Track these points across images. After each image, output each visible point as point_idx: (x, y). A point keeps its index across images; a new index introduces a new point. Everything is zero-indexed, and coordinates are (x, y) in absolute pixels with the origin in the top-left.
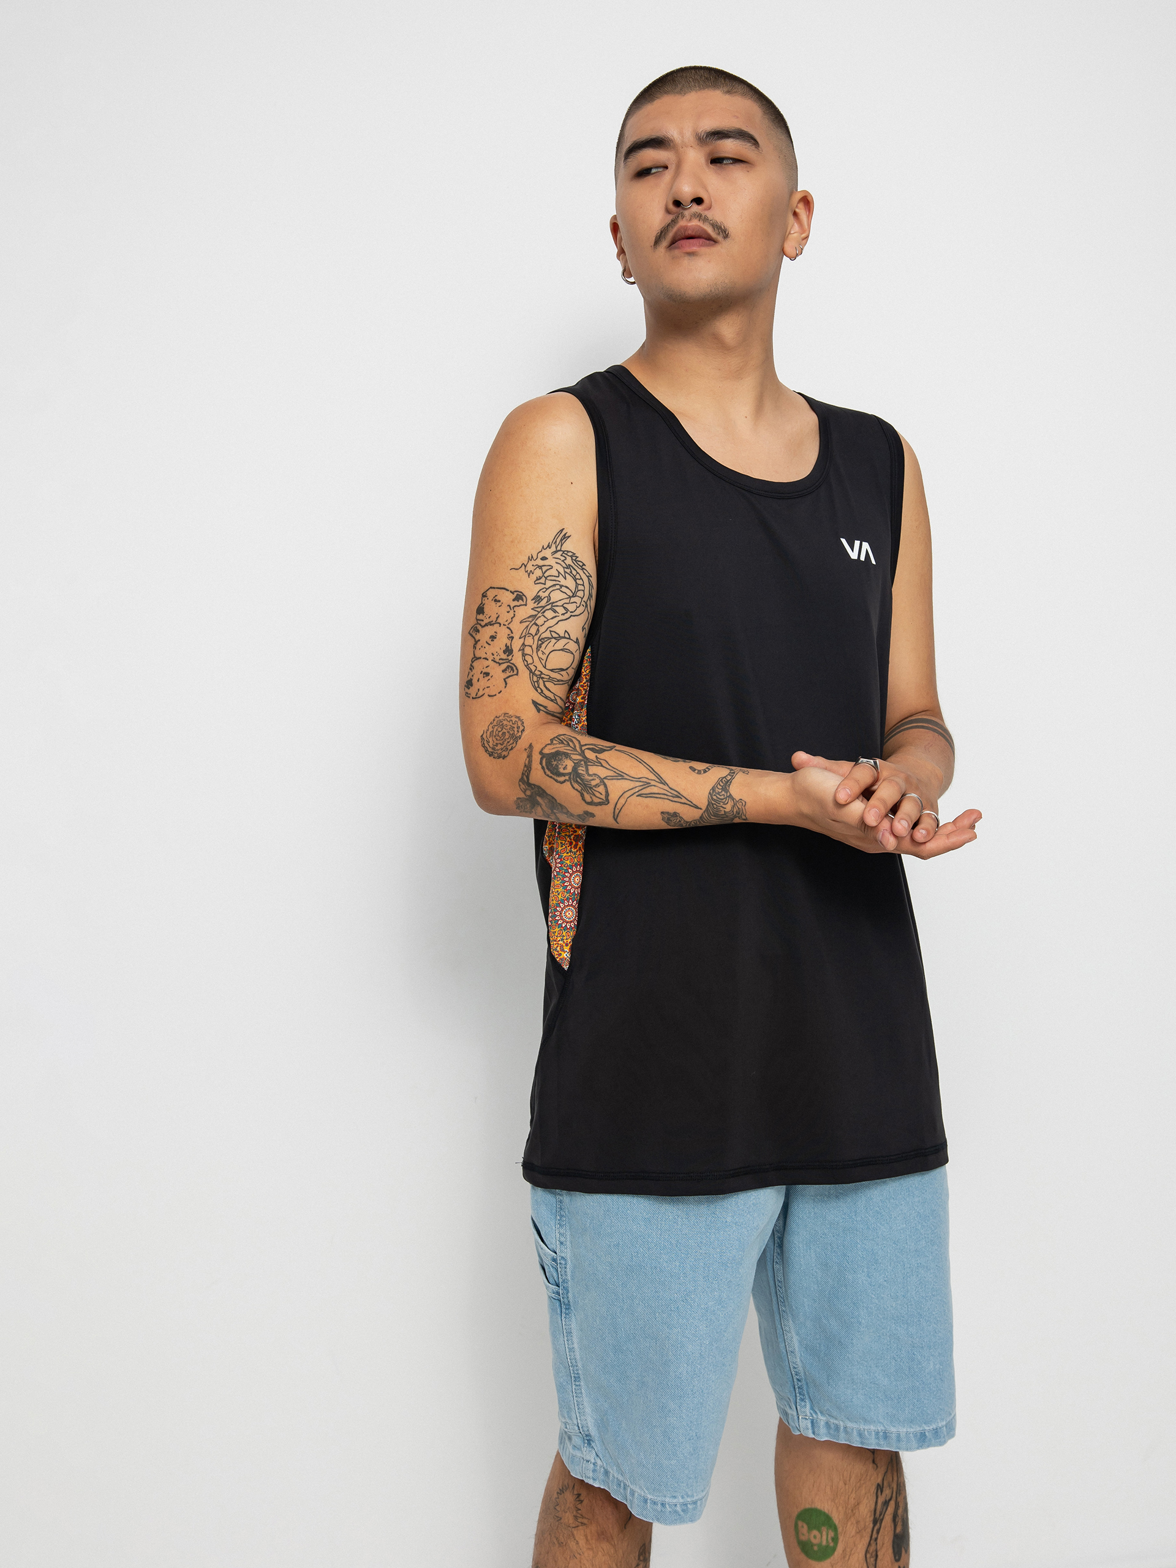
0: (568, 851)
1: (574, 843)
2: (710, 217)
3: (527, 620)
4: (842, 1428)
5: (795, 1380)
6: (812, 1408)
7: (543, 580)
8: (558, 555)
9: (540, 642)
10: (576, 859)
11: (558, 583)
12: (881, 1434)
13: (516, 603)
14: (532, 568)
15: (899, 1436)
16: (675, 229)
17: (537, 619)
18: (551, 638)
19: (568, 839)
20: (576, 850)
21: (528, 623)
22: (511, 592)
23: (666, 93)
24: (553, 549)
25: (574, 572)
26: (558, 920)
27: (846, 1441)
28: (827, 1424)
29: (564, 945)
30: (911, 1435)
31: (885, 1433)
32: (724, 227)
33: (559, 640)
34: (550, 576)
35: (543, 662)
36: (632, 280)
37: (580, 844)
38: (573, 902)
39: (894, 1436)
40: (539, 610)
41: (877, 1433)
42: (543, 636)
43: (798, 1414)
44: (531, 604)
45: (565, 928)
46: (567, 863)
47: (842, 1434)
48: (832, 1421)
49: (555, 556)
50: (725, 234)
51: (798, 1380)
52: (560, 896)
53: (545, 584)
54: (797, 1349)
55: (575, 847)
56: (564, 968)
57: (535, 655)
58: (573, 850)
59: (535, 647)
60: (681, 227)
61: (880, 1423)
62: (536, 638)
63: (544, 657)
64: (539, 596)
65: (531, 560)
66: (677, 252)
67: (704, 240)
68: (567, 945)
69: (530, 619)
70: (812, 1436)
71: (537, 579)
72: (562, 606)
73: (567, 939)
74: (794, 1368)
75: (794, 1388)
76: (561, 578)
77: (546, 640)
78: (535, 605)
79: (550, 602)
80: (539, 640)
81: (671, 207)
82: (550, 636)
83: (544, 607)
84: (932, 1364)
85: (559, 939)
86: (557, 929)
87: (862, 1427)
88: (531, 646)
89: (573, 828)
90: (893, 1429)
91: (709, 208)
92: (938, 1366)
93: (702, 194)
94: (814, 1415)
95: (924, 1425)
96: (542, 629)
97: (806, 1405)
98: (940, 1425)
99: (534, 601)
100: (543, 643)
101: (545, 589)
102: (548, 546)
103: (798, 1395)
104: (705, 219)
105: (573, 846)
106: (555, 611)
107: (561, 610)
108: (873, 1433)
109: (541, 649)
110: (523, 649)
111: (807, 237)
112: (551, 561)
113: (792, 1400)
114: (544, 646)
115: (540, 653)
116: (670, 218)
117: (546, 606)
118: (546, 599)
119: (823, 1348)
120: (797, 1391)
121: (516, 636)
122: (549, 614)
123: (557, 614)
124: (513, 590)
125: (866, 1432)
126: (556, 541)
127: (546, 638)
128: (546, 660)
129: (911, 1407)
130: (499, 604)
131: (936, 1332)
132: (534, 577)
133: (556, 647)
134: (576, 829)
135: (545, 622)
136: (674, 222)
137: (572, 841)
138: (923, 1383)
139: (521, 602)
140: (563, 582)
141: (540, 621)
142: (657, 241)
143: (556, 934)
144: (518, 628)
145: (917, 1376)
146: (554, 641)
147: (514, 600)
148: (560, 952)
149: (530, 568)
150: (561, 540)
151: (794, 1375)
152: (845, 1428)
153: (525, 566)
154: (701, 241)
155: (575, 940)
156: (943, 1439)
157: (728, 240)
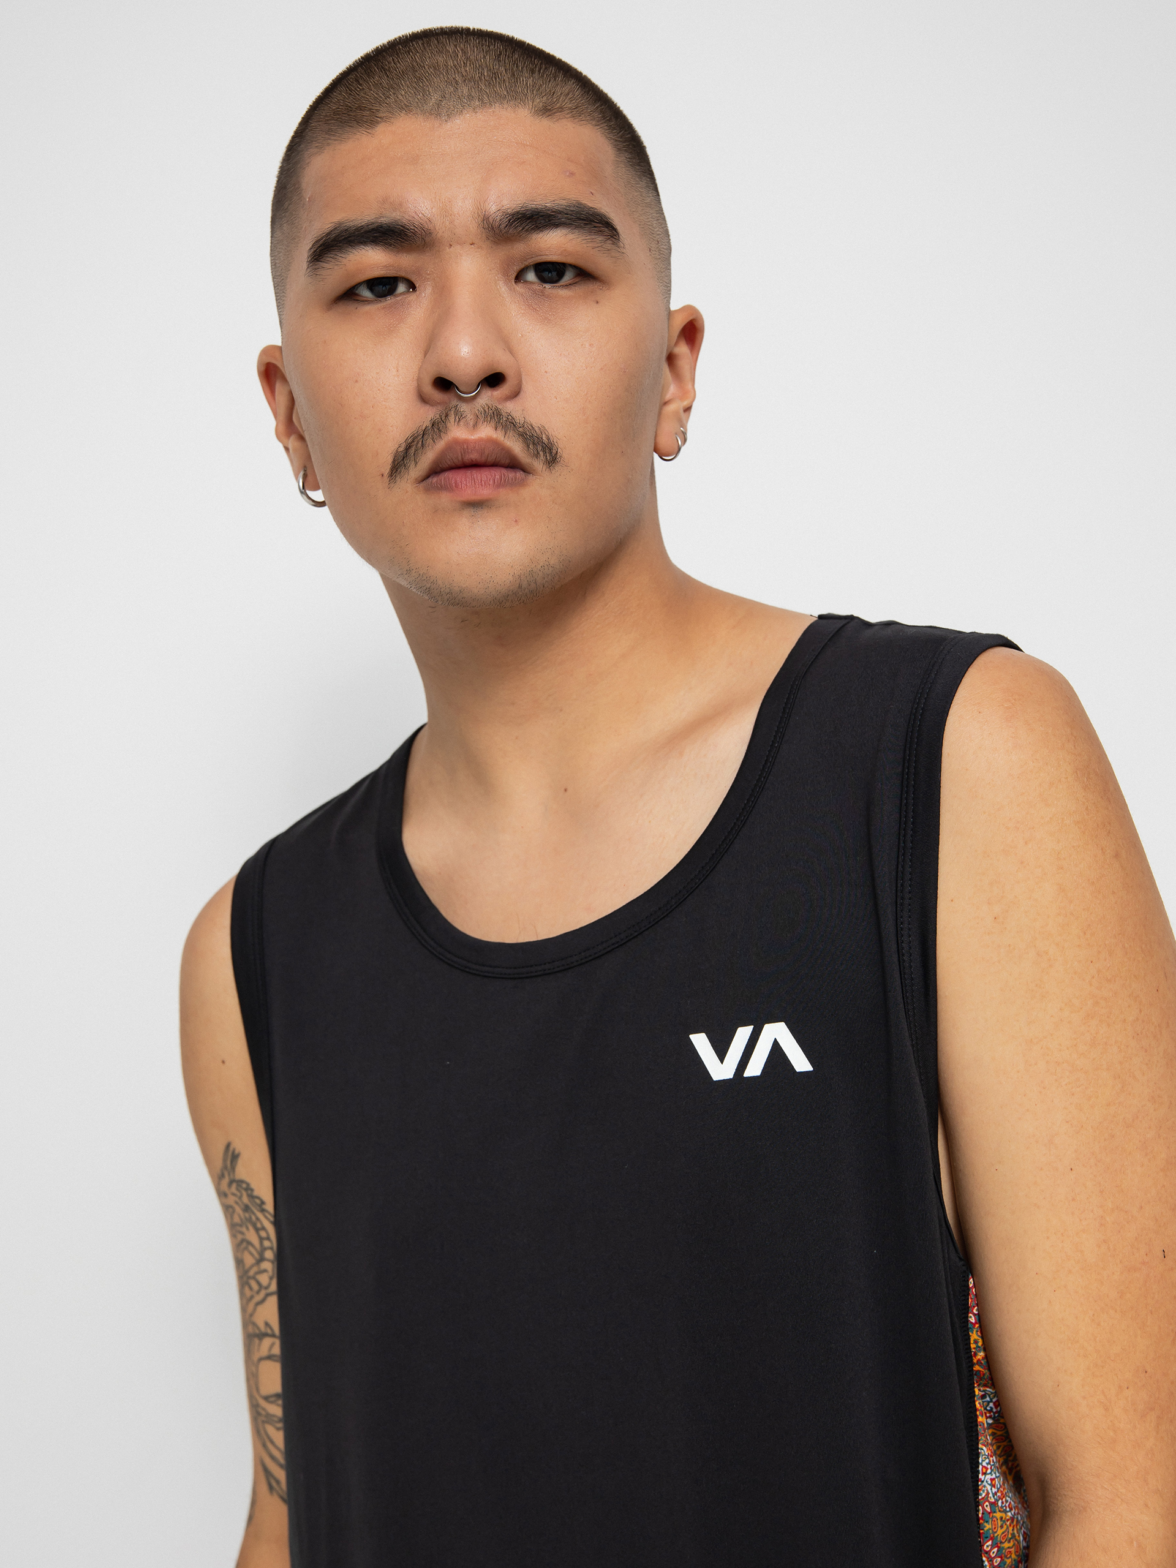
2: (518, 416)
8: (234, 1189)
16: (440, 445)
23: (406, 108)
25: (254, 1218)
32: (548, 439)
36: (318, 496)
50: (549, 452)
60: (456, 442)
66: (445, 499)
67: (504, 471)
81: (429, 390)
91: (516, 394)
93: (503, 362)
104: (507, 423)
116: (428, 414)
136: (437, 427)
142: (399, 464)
154: (497, 474)
157: (558, 468)
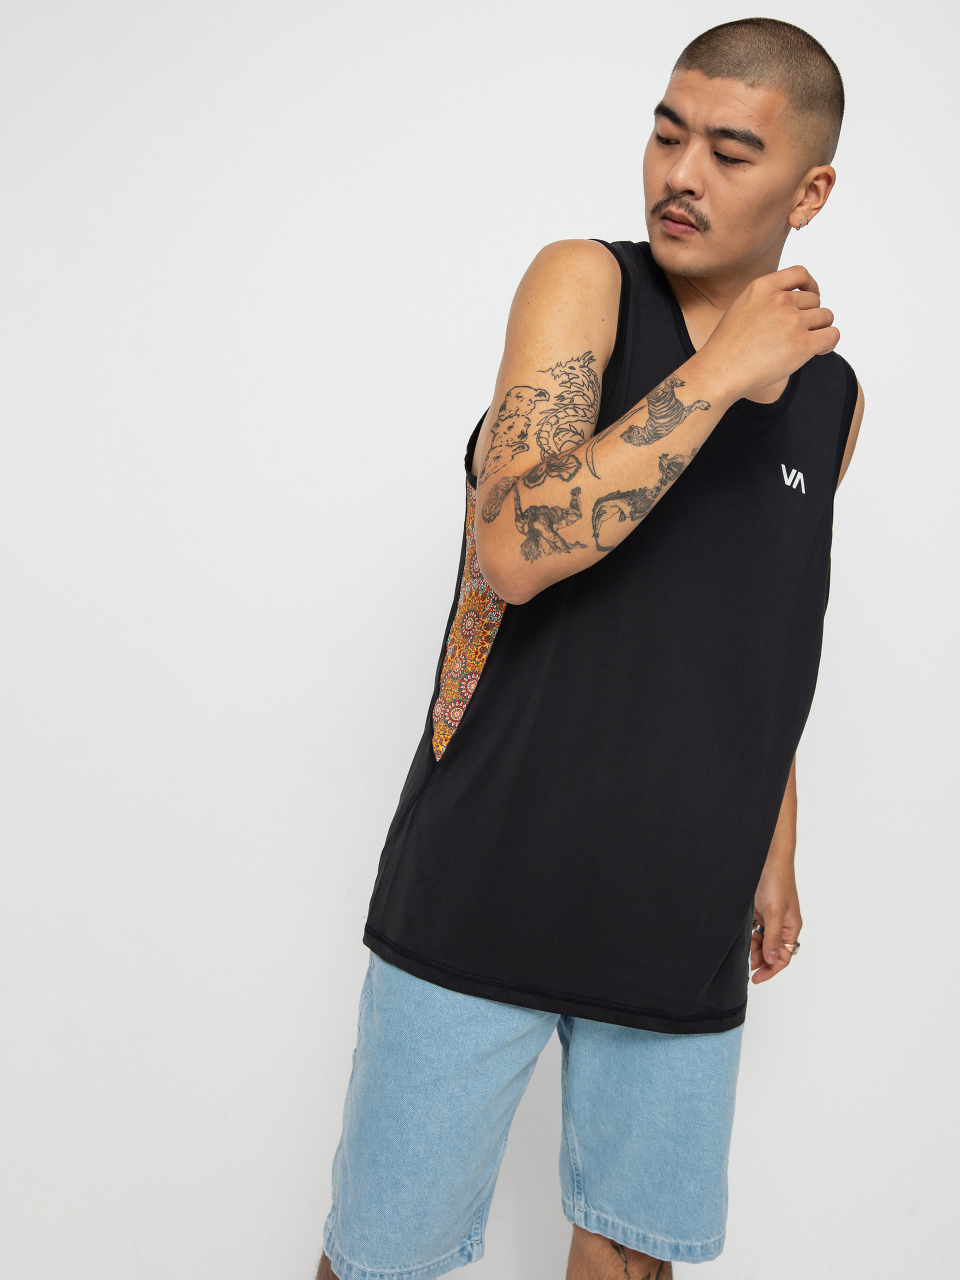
0: (472, 659)
1: (480, 653)
2: (696, 209)
3: (547, 412)
4: (610, 1223)
5: (575, 1175)
6: (586, 1202)
7: (568, 385)
8: (585, 369)
9: (558, 431)
10: (477, 668)
11: (582, 391)
12: (641, 1237)
13: (538, 398)
14: (560, 374)
15: (655, 1243)
17: (559, 412)
18: (569, 431)
19: (475, 649)
20: (479, 660)
21: (549, 414)
22: (534, 389)
24: (582, 363)
26: (446, 716)
27: (612, 1237)
28: (598, 1218)
29: (444, 739)
30: (666, 1245)
31: (644, 1237)
32: (705, 219)
33: (576, 435)
34: (576, 383)
35: (559, 447)
37: (485, 656)
38: (463, 704)
39: (651, 1241)
40: (561, 406)
41: (638, 1235)
42: (562, 427)
43: (574, 1206)
44: (553, 400)
45: (450, 725)
46: (468, 670)
47: (610, 1230)
48: (603, 1215)
49: (582, 369)
51: (577, 1175)
52: (454, 696)
53: (570, 388)
54: (577, 1148)
55: (480, 657)
56: (436, 759)
57: (551, 440)
58: (477, 659)
59: (552, 433)
61: (641, 1226)
62: (555, 427)
63: (561, 443)
64: (563, 396)
65: (559, 367)
67: (687, 227)
68: (446, 740)
69: (551, 412)
70: (584, 1227)
71: (563, 383)
72: (583, 410)
73: (448, 735)
74: (574, 1164)
75: (573, 1180)
76: (584, 388)
77: (564, 430)
78: (558, 402)
79: (573, 403)
80: (557, 428)
82: (569, 429)
83: (566, 405)
84: (692, 1186)
85: (441, 732)
86: (443, 724)
87: (626, 1225)
88: (548, 432)
89: (482, 640)
90: (651, 1235)
92: (697, 1190)
94: (588, 1209)
95: (678, 1239)
96: (561, 421)
97: (581, 1198)
98: (694, 1244)
99: (557, 399)
100: (561, 432)
101: (569, 392)
102: (577, 359)
103: (576, 1188)
104: (691, 210)
105: (477, 656)
106: (576, 412)
107: (581, 413)
108: (635, 1234)
109: (558, 436)
110: (539, 434)
111: (819, 208)
112: (577, 372)
113: (570, 1190)
114: (561, 434)
115: (556, 439)
117: (569, 405)
118: (569, 400)
119: (600, 1148)
120: (575, 1185)
121: (534, 423)
122: (571, 412)
123: (577, 414)
124: (536, 388)
125: (629, 1231)
126: (584, 358)
127: (564, 429)
128: (562, 446)
129: (668, 1220)
130: (520, 399)
131: (701, 1159)
132: (559, 381)
133: (572, 439)
134: (484, 642)
135: (566, 416)
137: (478, 651)
138: (682, 1201)
139: (543, 398)
140: (586, 392)
141: (561, 415)
143: (441, 728)
144: (536, 417)
145: (678, 1192)
146: (571, 434)
147: (536, 396)
148: (439, 744)
149: (557, 372)
150: (589, 359)
151: (574, 1170)
152: (613, 1223)
153: (553, 370)
155: (454, 738)
156: (696, 1259)
